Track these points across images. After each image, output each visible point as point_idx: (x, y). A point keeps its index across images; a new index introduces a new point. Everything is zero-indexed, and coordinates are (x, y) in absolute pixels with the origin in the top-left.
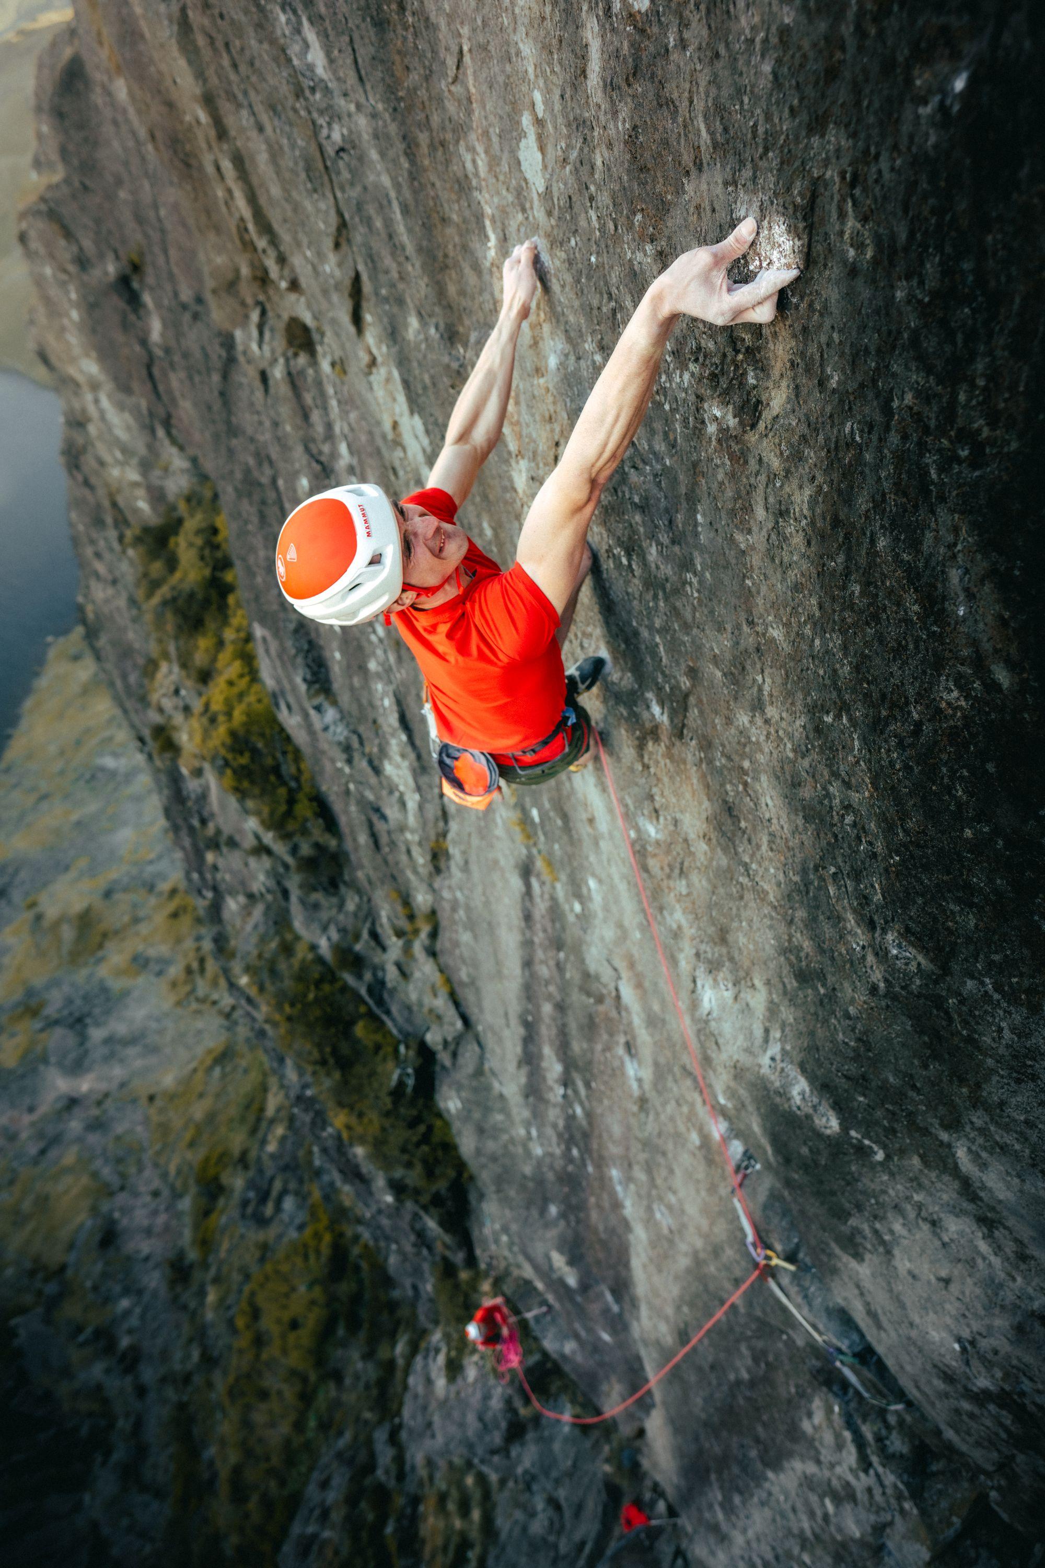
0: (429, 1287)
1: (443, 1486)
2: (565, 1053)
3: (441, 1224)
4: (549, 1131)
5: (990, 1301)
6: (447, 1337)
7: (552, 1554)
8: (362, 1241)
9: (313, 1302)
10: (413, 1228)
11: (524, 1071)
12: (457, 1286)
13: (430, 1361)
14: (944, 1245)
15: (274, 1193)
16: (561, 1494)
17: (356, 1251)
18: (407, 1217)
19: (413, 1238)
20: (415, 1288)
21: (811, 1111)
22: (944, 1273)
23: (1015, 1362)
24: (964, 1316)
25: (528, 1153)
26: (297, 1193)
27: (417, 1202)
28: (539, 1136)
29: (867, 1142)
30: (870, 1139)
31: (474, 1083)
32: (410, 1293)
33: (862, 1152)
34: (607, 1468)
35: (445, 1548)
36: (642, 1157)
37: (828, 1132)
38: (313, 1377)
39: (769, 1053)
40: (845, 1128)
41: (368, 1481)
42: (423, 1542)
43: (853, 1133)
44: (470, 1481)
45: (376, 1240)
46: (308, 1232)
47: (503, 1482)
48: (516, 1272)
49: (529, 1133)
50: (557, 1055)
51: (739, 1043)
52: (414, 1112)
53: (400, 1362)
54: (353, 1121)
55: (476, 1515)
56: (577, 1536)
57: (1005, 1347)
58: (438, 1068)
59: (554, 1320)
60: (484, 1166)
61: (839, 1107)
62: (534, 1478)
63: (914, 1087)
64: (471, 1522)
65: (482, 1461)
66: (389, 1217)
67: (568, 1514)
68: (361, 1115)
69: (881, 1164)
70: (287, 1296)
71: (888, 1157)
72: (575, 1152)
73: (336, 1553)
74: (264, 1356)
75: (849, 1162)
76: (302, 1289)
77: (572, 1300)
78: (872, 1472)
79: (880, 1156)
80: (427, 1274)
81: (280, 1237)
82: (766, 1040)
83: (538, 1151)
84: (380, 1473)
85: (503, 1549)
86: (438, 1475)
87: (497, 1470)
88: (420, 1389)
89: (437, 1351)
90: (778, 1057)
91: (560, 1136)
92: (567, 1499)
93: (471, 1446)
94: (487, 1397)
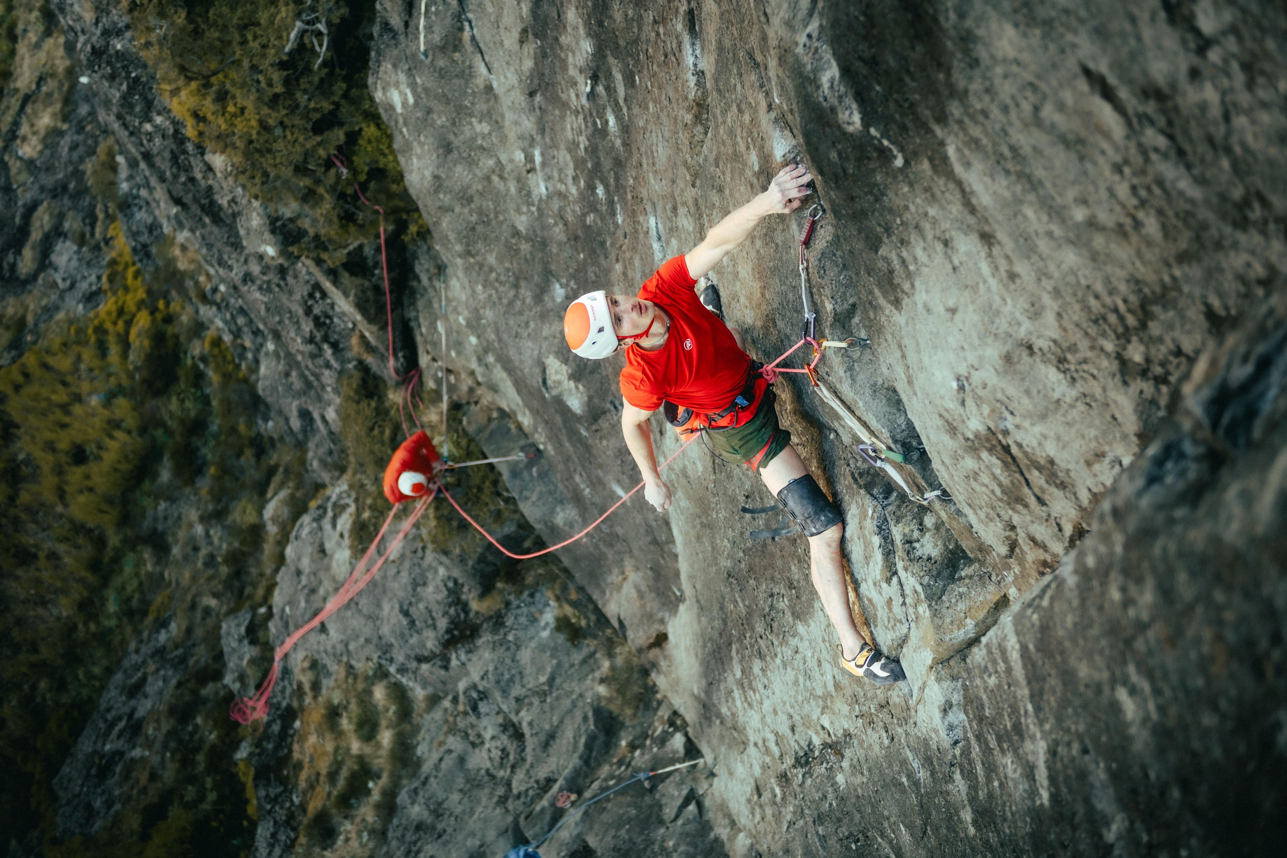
0: (331, 414)
1: (337, 698)
2: (600, 24)
3: (361, 306)
4: (564, 156)
5: (986, 330)
6: (358, 488)
7: (501, 791)
8: (210, 333)
9: (115, 424)
10: (308, 311)
11: (531, 47)
12: (382, 412)
13: (326, 524)
14: (954, 269)
15: (36, 235)
16: (525, 717)
17: (197, 348)
18: (301, 291)
19: (307, 326)
20: (305, 415)
21: (836, 102)
22: (951, 303)
23: (999, 395)
24: (963, 348)
25: (525, 193)
26: (81, 241)
27: (319, 262)
28: (544, 164)
29: (886, 143)
30: (889, 139)
31: (441, 63)
32: (296, 423)
33: (885, 156)
34: (602, 690)
35: (332, 776)
36: (691, 193)
37: (850, 129)
38: (114, 540)
39: (809, 29)
40: (866, 124)
41: (208, 690)
42: (299, 766)
43: (873, 131)
44: (379, 693)
45: (237, 334)
46: (107, 306)
47: (433, 700)
48: (487, 398)
49: (529, 158)
50: (587, 24)
51: (782, 14)
52: (327, 106)
53: (272, 529)
54: (208, 106)
55: (386, 737)
56: (542, 773)
57: (993, 379)
58: (376, 30)
59: (543, 475)
60: (446, 209)
61: (861, 98)
62: (484, 695)
63: (908, 72)
64: (379, 746)
65: (402, 670)
66: (266, 289)
67: (531, 743)
68: (222, 97)
69: (901, 170)
70: (65, 408)
71: (907, 162)
72: (600, 191)
73: (153, 777)
74: (24, 497)
75: (874, 170)
76: (94, 401)
77: (573, 434)
78: (895, 580)
79: (899, 162)
80: (329, 394)
81: (50, 310)
82: (811, 14)
83: (540, 188)
84: (228, 679)
85: (425, 783)
86: (327, 683)
87: (425, 684)
88: (305, 564)
89: (339, 509)
90: (815, 35)
91: (579, 164)
92: (530, 724)
93: (386, 649)
94: (418, 583)
